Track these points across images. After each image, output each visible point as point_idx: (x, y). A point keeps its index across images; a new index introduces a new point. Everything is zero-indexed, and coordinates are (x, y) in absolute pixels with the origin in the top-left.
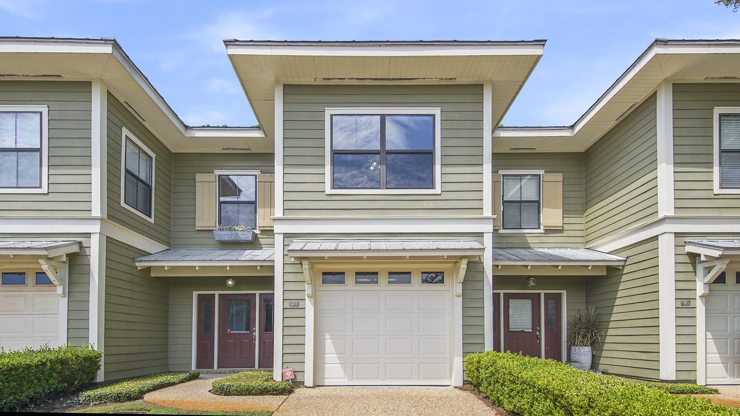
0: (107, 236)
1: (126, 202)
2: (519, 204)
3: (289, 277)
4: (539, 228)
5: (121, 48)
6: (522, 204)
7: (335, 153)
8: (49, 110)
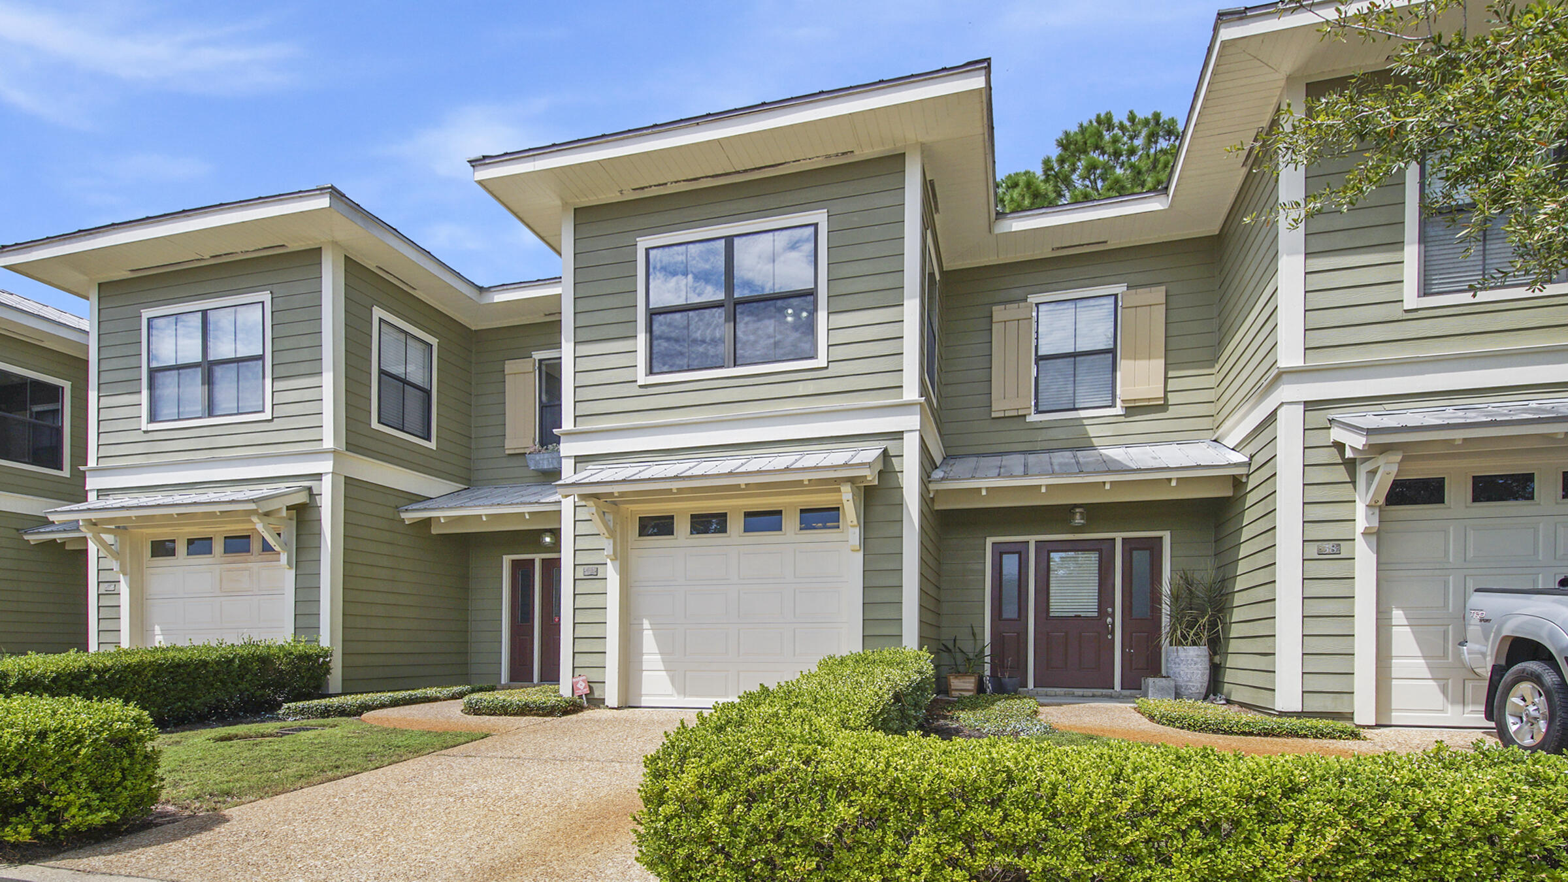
0: (345, 477)
1: (382, 421)
2: (1073, 359)
3: (583, 528)
4: (1113, 405)
5: (344, 196)
6: (1077, 359)
7: (652, 314)
8: (272, 298)
